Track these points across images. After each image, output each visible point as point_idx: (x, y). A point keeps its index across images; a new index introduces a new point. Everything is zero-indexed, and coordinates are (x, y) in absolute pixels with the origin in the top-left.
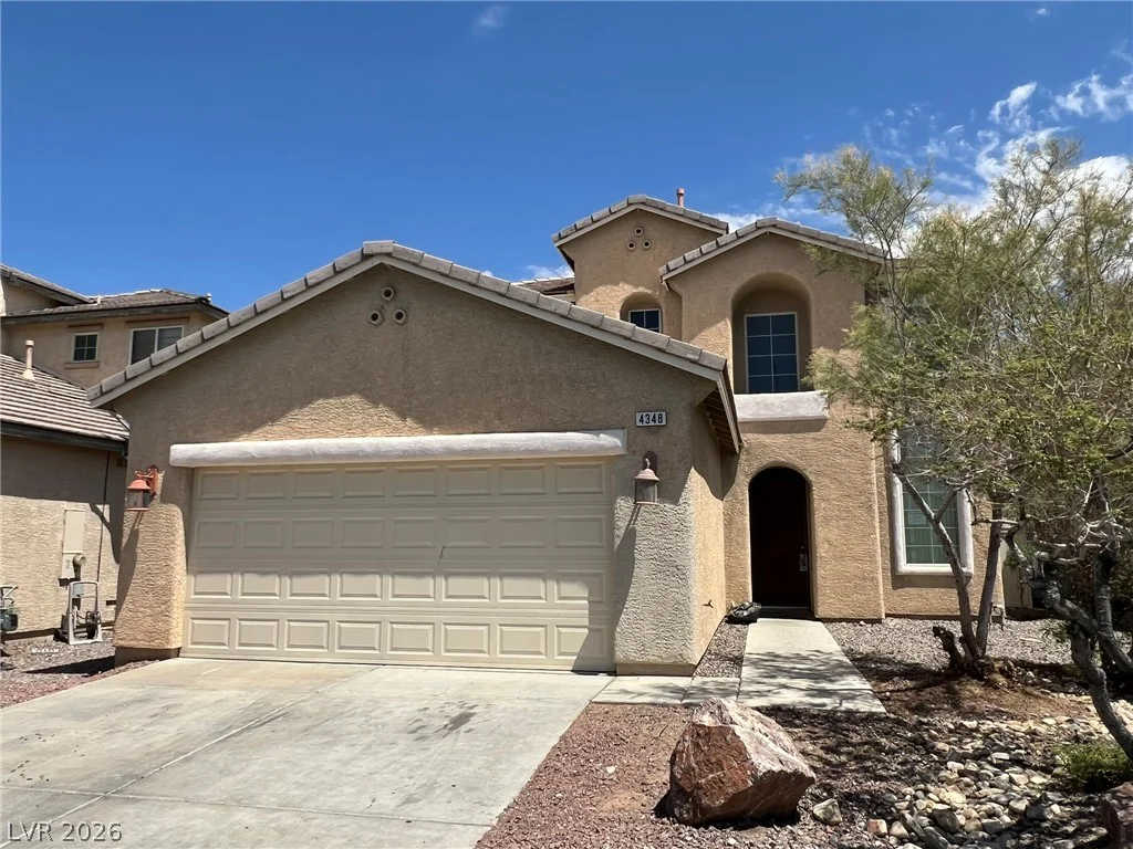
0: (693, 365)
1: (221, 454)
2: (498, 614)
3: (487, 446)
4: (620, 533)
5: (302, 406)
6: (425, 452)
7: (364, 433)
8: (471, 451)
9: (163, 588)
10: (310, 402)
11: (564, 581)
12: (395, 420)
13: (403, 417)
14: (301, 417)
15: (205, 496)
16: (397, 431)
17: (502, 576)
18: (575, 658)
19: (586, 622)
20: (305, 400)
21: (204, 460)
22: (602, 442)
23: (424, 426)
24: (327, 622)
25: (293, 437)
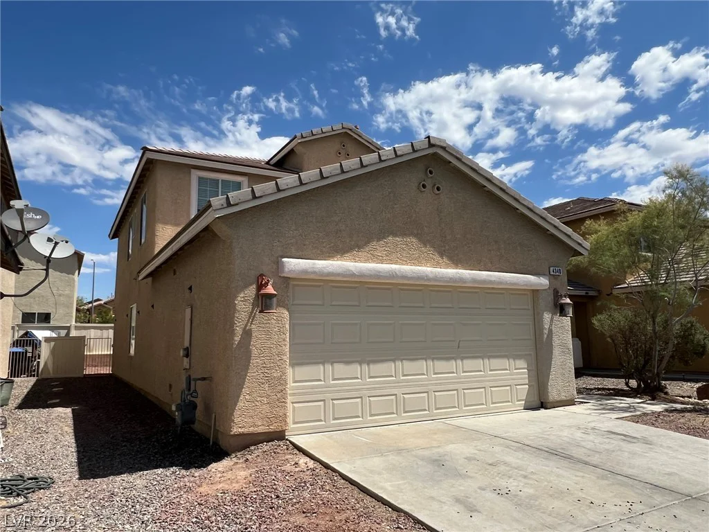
0: (579, 246)
1: (330, 269)
2: (489, 381)
3: (493, 279)
4: (546, 332)
5: (379, 239)
6: (462, 280)
7: (420, 264)
8: (484, 282)
9: (280, 378)
10: (384, 238)
11: (517, 359)
12: (437, 257)
13: (441, 255)
14: (378, 247)
15: (295, 302)
16: (438, 265)
17: (490, 357)
18: (524, 402)
19: (527, 381)
20: (381, 236)
21: (314, 273)
22: (542, 282)
23: (453, 263)
24: (396, 395)
25: (374, 262)
